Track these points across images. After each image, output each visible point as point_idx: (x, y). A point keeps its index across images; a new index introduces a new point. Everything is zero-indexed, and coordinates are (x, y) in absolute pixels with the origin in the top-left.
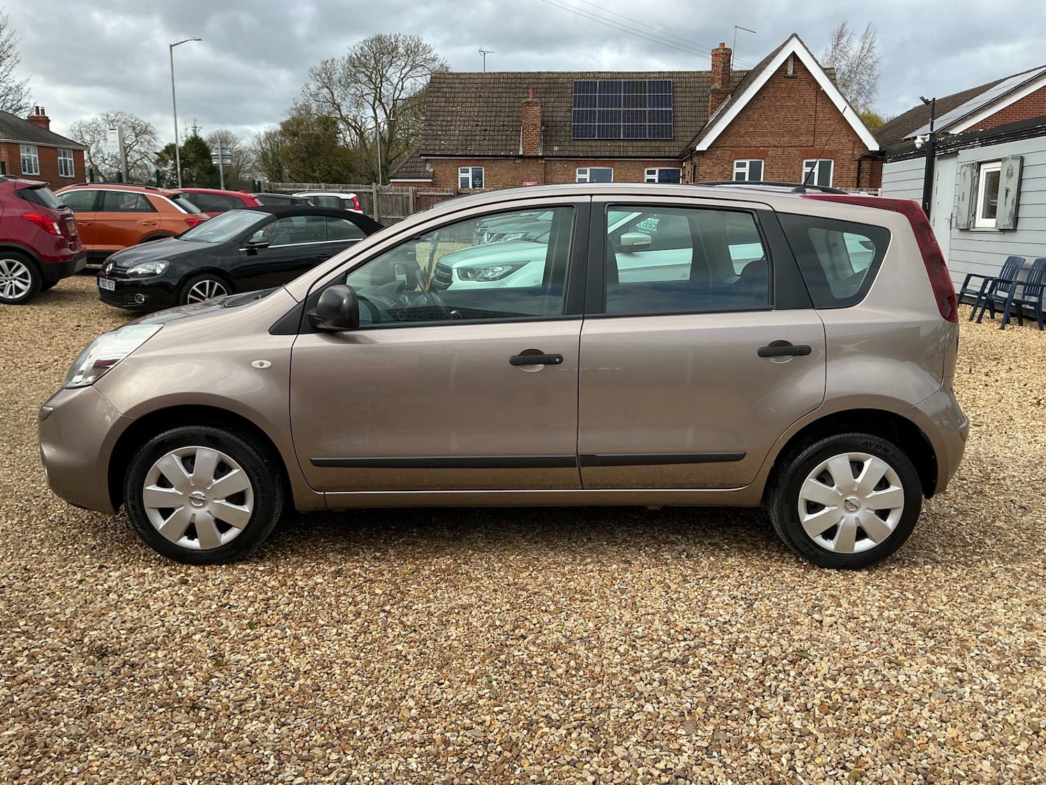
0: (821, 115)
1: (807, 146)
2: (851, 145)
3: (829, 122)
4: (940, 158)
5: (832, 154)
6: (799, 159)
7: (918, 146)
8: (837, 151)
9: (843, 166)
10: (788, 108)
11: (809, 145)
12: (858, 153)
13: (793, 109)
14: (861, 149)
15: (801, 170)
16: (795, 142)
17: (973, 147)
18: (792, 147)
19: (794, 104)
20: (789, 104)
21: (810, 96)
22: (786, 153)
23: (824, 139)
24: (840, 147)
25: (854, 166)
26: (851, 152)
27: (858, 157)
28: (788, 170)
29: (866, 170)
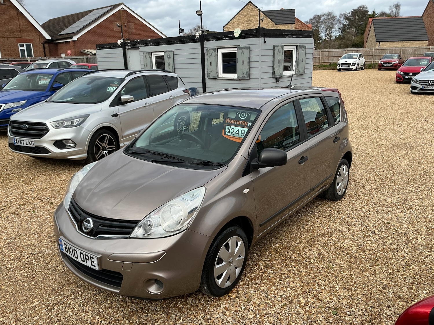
0: (22, 23)
1: (18, 37)
2: (38, 37)
3: (26, 26)
4: (129, 49)
5: (31, 41)
6: (16, 43)
7: (119, 44)
8: (33, 40)
9: (37, 46)
10: (5, 19)
11: (19, 36)
12: (42, 41)
13: (7, 19)
14: (43, 39)
15: (18, 48)
16: (12, 35)
17: (147, 46)
18: (11, 37)
19: (8, 17)
20: (5, 17)
21: (15, 14)
22: (9, 40)
23: (25, 34)
24: (34, 38)
25: (41, 46)
26: (39, 40)
27: (42, 42)
28: (12, 48)
29: (47, 48)
